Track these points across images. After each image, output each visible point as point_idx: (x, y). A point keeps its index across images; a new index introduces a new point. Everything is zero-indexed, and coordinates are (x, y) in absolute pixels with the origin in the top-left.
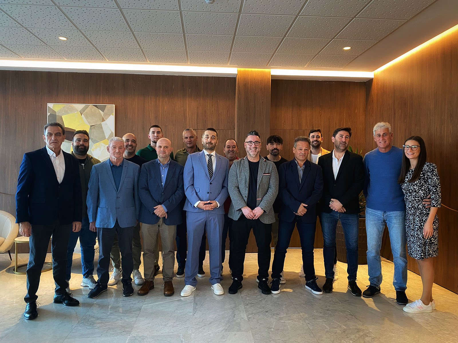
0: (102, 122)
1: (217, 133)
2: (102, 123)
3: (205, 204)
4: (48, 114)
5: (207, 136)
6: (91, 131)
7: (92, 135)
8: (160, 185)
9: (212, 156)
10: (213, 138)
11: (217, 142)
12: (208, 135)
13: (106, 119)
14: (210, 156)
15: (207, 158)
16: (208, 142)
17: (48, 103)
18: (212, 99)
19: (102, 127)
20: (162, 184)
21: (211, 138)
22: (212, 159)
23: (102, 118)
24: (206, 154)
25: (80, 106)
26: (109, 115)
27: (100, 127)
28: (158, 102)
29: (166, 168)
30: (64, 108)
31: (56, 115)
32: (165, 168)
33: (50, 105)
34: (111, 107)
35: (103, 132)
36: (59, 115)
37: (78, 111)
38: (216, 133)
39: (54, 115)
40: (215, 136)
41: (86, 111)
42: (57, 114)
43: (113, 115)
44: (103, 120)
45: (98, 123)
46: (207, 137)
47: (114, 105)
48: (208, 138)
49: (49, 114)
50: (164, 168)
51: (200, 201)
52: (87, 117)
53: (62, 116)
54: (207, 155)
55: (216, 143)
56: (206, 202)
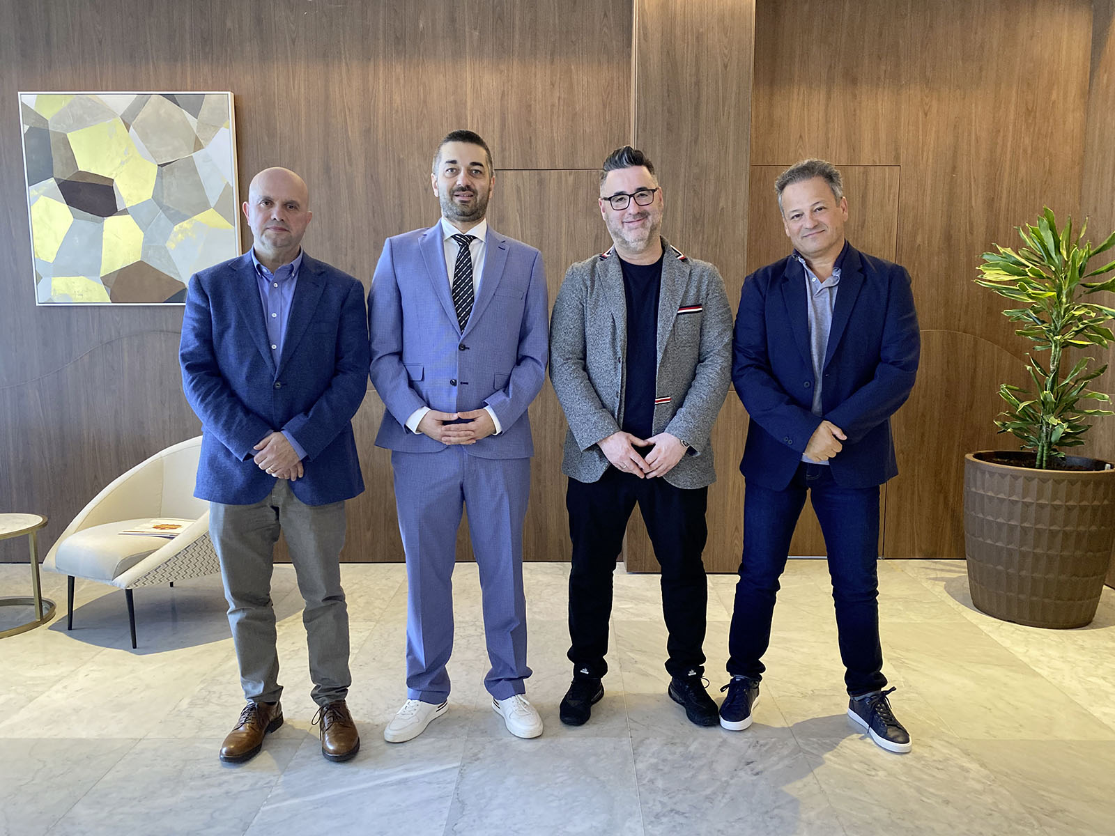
0: (194, 152)
1: (487, 150)
2: (192, 155)
3: (445, 423)
4: (24, 128)
5: (452, 166)
6: (162, 182)
7: (165, 195)
8: (263, 350)
9: (474, 242)
10: (477, 171)
11: (492, 186)
12: (454, 162)
13: (208, 140)
14: (465, 241)
15: (453, 250)
16: (455, 187)
17: (19, 93)
18: (552, 63)
19: (195, 170)
20: (274, 347)
21: (469, 172)
22: (469, 253)
23: (193, 138)
24: (448, 234)
25: (120, 101)
26: (217, 128)
27: (190, 168)
28: (371, 78)
29: (286, 286)
30: (70, 106)
31: (48, 130)
32: (281, 282)
33: (27, 99)
34: (221, 101)
35: (199, 186)
36: (58, 131)
37: (114, 115)
38: (485, 152)
39: (41, 133)
40: (481, 165)
41: (139, 117)
42: (50, 129)
43: (228, 127)
44: (198, 146)
45: (184, 155)
46: (452, 169)
47: (229, 93)
48: (454, 171)
49: (27, 127)
50: (276, 285)
51: (426, 409)
52: (144, 137)
53: (69, 135)
54: (454, 237)
55: (490, 190)
56: (446, 417)
